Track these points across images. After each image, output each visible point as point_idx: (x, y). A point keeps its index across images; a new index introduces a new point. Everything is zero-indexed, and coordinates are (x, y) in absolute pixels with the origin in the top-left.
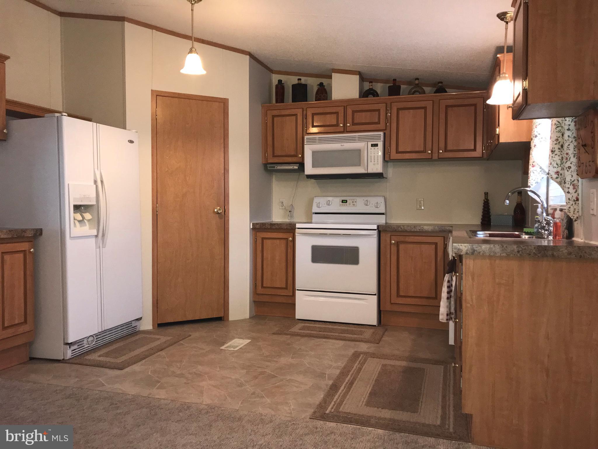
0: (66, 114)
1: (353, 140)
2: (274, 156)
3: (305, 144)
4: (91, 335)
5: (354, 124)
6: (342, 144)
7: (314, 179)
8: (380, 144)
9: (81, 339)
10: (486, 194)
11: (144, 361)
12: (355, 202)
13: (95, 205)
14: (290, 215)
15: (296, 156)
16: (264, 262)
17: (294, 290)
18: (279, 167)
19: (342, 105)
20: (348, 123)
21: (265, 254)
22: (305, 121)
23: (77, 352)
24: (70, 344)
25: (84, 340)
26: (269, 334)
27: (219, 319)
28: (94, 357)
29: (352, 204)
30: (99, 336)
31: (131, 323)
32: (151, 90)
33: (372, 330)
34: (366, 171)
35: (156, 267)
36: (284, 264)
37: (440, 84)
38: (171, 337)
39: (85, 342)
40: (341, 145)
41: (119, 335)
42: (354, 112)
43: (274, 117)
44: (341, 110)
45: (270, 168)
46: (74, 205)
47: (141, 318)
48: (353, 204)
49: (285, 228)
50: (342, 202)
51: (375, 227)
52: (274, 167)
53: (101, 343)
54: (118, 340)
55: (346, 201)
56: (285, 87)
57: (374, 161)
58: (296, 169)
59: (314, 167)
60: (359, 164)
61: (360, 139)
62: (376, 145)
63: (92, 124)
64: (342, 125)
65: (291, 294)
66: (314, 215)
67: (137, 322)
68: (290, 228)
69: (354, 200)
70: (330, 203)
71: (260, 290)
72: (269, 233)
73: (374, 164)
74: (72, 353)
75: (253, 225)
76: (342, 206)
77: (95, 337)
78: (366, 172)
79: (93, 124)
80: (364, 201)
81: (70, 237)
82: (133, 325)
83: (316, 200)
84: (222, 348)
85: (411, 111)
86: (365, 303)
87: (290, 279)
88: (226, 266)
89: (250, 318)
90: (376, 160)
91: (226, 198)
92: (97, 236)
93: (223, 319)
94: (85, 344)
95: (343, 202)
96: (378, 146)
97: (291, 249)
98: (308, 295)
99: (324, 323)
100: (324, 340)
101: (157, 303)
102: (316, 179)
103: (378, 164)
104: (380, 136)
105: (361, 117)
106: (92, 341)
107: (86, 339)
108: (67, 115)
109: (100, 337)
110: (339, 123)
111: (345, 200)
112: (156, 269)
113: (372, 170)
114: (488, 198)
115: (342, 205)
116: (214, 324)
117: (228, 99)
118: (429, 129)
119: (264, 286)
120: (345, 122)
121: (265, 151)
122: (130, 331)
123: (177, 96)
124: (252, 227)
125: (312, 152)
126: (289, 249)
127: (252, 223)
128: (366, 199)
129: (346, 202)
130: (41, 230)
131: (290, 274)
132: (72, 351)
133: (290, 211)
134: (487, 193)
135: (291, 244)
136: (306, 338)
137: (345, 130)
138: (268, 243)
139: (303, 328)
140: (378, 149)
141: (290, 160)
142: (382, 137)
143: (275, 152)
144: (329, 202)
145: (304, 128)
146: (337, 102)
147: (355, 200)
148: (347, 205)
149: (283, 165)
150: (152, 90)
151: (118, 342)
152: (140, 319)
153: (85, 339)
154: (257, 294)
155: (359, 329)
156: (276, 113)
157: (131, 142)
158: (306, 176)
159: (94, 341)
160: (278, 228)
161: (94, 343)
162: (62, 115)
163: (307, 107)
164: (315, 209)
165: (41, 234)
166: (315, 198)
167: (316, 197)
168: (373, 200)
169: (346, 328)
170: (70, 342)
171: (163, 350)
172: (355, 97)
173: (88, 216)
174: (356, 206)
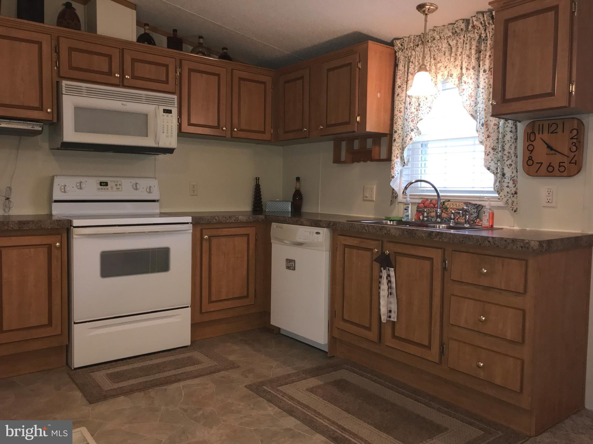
1: (138, 99)
3: (63, 93)
5: (135, 77)
6: (124, 103)
8: (175, 111)
10: (257, 179)
12: (120, 185)
14: (8, 206)
15: (40, 109)
19: (115, 46)
20: (127, 75)
21: (5, 276)
22: (54, 55)
29: (115, 187)
33: (187, 352)
34: (156, 144)
36: (44, 287)
37: (225, 51)
40: (122, 104)
42: (133, 60)
44: (115, 54)
48: (117, 188)
49: (49, 228)
51: (189, 219)
55: (107, 183)
57: (168, 133)
58: (39, 130)
59: (76, 132)
62: (170, 112)
64: (118, 76)
65: (59, 332)
68: (59, 227)
69: (117, 182)
70: (83, 186)
72: (13, 238)
73: (167, 137)
76: (100, 190)
78: (156, 146)
80: (132, 184)
83: (58, 182)
85: (204, 75)
86: (178, 320)
87: (56, 308)
90: (170, 132)
95: (101, 184)
96: (171, 113)
98: (96, 327)
103: (171, 136)
104: (173, 100)
105: (143, 70)
110: (113, 71)
111: (104, 183)
113: (165, 144)
114: (259, 184)
115: (102, 189)
118: (223, 101)
119: (5, 329)
120: (122, 71)
125: (75, 107)
126: (54, 261)
128: (134, 181)
129: (107, 185)
131: (57, 301)
133: (7, 199)
134: (259, 178)
135: (57, 253)
137: (125, 84)
138: (10, 255)
140: (172, 116)
142: (176, 101)
144: (80, 184)
145: (53, 67)
146: (105, 39)
147: (120, 183)
148: (107, 189)
149: (12, 121)
160: (35, 228)
163: (60, 35)
166: (56, 177)
168: (143, 183)
169: (172, 358)
172: (130, 39)
174: (122, 191)
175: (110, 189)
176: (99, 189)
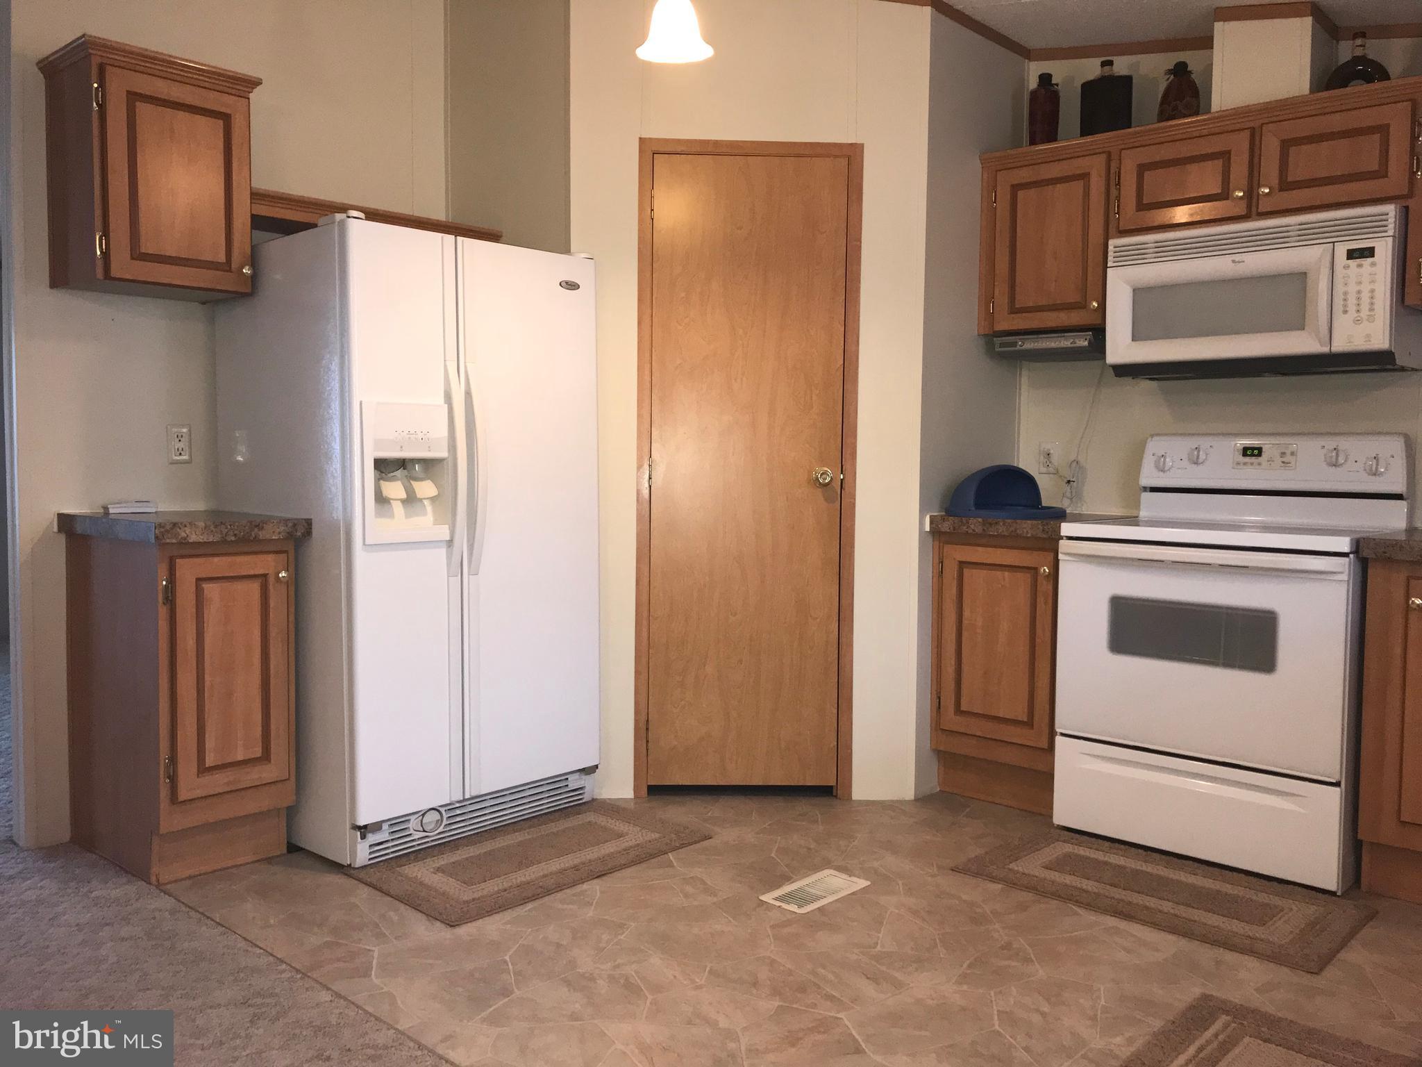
0: (362, 215)
1: (1278, 240)
2: (1014, 310)
3: (1109, 264)
4: (431, 807)
5: (1285, 185)
6: (1237, 257)
7: (1150, 379)
8: (1385, 247)
9: (402, 816)
11: (530, 906)
12: (1292, 454)
13: (448, 457)
14: (1068, 494)
15: (1082, 305)
16: (965, 634)
17: (1052, 734)
18: (1030, 344)
19: (1243, 126)
20: (1265, 186)
21: (966, 613)
22: (1114, 192)
23: (390, 852)
24: (364, 830)
25: (409, 820)
26: (939, 867)
27: (825, 792)
28: (422, 872)
29: (1278, 460)
30: (458, 812)
31: (567, 779)
32: (638, 140)
33: (1313, 908)
34: (1323, 346)
35: (645, 630)
36: (1022, 649)
38: (657, 835)
39: (414, 823)
40: (1234, 261)
41: (527, 810)
42: (1286, 145)
43: (1015, 188)
44: (1240, 144)
45: (1003, 349)
46: (375, 459)
47: (597, 767)
48: (1283, 462)
49: (1029, 535)
50: (1245, 454)
51: (1340, 544)
52: (1015, 344)
53: (466, 829)
54: (522, 822)
55: (1260, 450)
56: (1061, 94)
57: (1358, 311)
58: (1085, 347)
59: (1136, 341)
60: (1298, 323)
61: (1307, 236)
62: (1368, 253)
63: (440, 238)
64: (1241, 194)
65: (1045, 745)
66: (1146, 496)
67: (584, 777)
68: (1045, 536)
69: (1287, 448)
70: (1202, 456)
71: (951, 720)
72: (980, 549)
73: (1357, 321)
74: (370, 853)
75: (931, 523)
76: (1241, 466)
77: (444, 813)
78: (1325, 350)
79: (442, 237)
80: (1324, 451)
81: (364, 544)
82: (572, 786)
83: (1154, 447)
84: (768, 898)
86: (1297, 809)
87: (1042, 695)
88: (843, 640)
89: (917, 800)
90: (1365, 307)
91: (847, 441)
92: (450, 543)
93: (834, 794)
94: (412, 831)
95: (1246, 452)
96: (1373, 256)
97: (1046, 603)
98: (1095, 756)
99: (1144, 853)
100: (1111, 921)
101: (647, 729)
102: (1157, 379)
103: (1369, 319)
104: (1384, 217)
106: (439, 822)
107: (417, 816)
108: (364, 218)
109: (460, 814)
110: (1231, 187)
111: (1253, 449)
112: (645, 634)
113: (1349, 342)
115: (1245, 464)
116: (803, 806)
117: (862, 146)
119: (963, 708)
120: (1255, 179)
121: (988, 298)
122: (562, 801)
123: (709, 150)
124: (927, 528)
125: (1134, 290)
126: (1040, 600)
127: (931, 516)
128: (1330, 443)
129: (1260, 454)
130: (309, 523)
131: (1042, 682)
132: (370, 846)
133: (1069, 482)
135: (1045, 587)
136: (1054, 903)
137: (1254, 209)
138: (975, 578)
139: (1057, 865)
140: (1374, 264)
141: (1063, 318)
142: (1392, 221)
143: (1018, 297)
144: (1196, 453)
145: (1111, 214)
146: (1227, 116)
147: (1292, 448)
148: (1259, 464)
149: (1041, 336)
150: (640, 138)
151: (520, 830)
152: (591, 770)
153: (413, 818)
154: (941, 729)
155: (1262, 898)
156: (1024, 175)
157: (571, 286)
158: (1111, 368)
159: (442, 821)
160: (1006, 534)
161: (441, 829)
162: (349, 217)
163: (1123, 146)
164: (1149, 477)
165: (308, 532)
166: (1150, 439)
167: (1152, 436)
170: (361, 823)
171: (604, 878)
172: (1296, 93)
173: (426, 489)
174: (1296, 468)
175: (1265, 464)
176: (1238, 464)
